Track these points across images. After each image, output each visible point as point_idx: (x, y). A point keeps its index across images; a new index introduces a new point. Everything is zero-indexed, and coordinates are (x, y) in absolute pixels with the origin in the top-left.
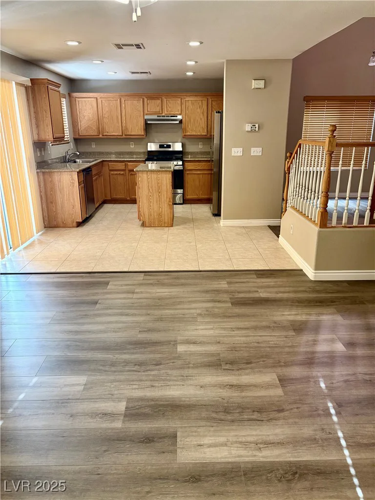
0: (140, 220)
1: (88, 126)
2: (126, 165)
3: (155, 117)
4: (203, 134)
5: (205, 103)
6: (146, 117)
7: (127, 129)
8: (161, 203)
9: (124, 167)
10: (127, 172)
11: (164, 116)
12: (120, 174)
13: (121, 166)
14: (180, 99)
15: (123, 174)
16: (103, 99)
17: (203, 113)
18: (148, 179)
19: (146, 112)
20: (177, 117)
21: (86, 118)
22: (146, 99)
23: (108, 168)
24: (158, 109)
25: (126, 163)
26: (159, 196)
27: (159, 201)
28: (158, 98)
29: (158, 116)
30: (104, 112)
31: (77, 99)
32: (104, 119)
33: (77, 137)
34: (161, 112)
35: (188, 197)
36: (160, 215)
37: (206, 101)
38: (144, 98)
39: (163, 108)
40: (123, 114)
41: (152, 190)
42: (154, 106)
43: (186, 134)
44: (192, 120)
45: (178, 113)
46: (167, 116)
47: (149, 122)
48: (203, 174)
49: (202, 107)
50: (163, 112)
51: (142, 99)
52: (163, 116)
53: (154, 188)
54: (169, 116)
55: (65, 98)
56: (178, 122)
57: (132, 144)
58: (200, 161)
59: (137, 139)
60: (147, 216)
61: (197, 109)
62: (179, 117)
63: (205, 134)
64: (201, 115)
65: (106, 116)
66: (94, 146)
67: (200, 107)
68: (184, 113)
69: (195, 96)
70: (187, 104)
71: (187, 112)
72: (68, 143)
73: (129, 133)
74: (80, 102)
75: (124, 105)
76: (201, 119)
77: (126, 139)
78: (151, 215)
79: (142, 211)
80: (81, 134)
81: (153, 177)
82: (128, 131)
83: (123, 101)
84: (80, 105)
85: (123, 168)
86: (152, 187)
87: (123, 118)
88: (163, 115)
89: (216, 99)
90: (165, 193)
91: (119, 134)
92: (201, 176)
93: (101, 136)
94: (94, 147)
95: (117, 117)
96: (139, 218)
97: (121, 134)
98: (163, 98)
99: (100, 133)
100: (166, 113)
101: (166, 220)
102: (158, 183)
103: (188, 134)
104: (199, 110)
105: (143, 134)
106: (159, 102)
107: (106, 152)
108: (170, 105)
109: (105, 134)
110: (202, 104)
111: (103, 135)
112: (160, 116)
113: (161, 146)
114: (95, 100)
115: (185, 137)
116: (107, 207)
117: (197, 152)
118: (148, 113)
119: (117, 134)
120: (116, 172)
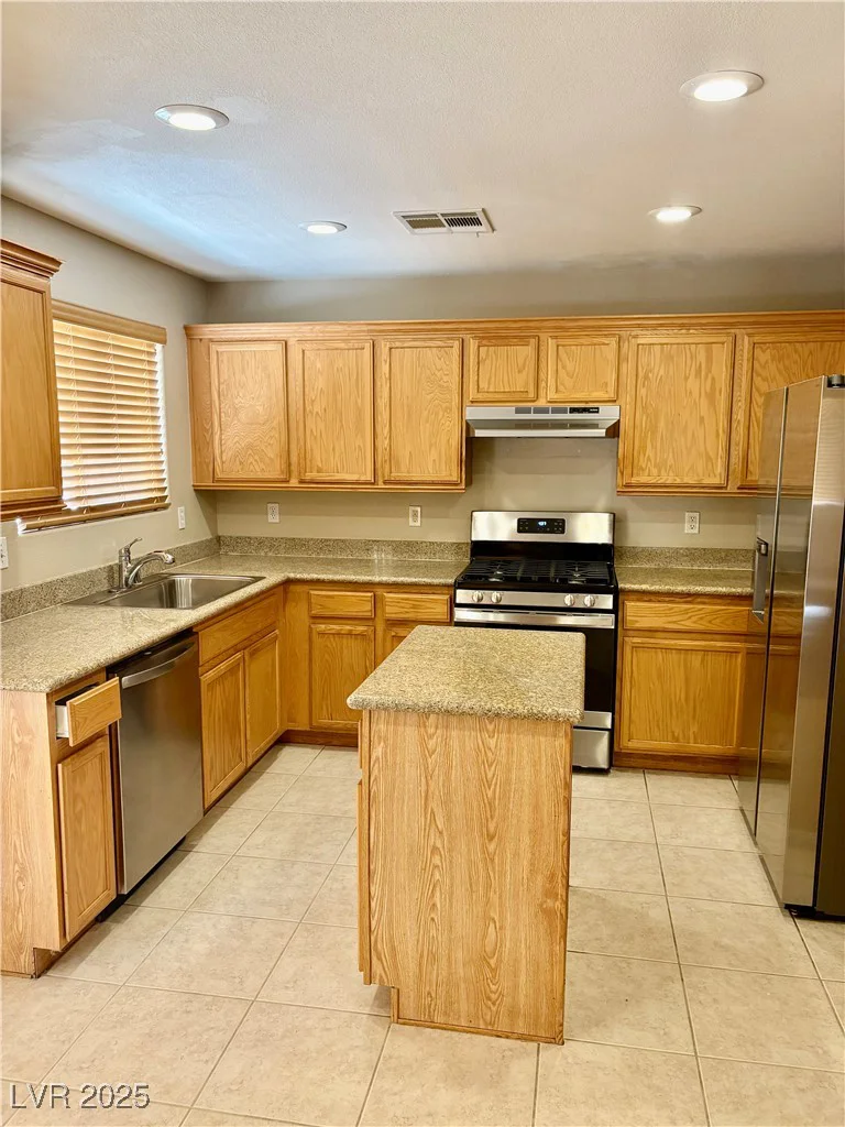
0: (369, 980)
1: (250, 446)
2: (376, 602)
3: (507, 412)
4: (707, 481)
5: (722, 355)
6: (472, 413)
7: (392, 457)
8: (495, 898)
9: (369, 606)
10: (380, 627)
11: (545, 411)
12: (350, 634)
13: (359, 603)
14: (613, 342)
15: (362, 635)
16: (307, 346)
17: (711, 397)
18: (426, 752)
19: (472, 393)
20: (597, 411)
21: (243, 416)
22: (472, 345)
23: (306, 606)
24: (521, 381)
25: (379, 591)
26: (489, 859)
27: (488, 886)
28: (522, 340)
29: (518, 411)
30: (311, 395)
31: (214, 347)
32: (310, 423)
33: (208, 484)
34: (532, 395)
35: (630, 744)
36: (485, 961)
37: (727, 347)
38: (467, 337)
39: (542, 376)
40: (382, 402)
41: (448, 819)
42: (504, 369)
43: (634, 480)
44: (662, 424)
45: (605, 396)
46: (555, 411)
47: (479, 433)
48: (706, 651)
49: (709, 370)
50: (542, 393)
51: (457, 344)
52: (538, 411)
53: (458, 811)
54: (563, 411)
55: (163, 342)
56: (602, 432)
57: (415, 515)
58: (698, 595)
59: (434, 497)
60: (409, 965)
61: (686, 378)
62: (609, 414)
63: (716, 481)
64: (704, 403)
65: (317, 408)
66: (274, 518)
67: (699, 371)
68: (627, 399)
69: (682, 326)
70: (643, 360)
71: (643, 392)
72: (165, 508)
73: (403, 475)
74: (225, 358)
75: (385, 368)
76: (702, 419)
77: (391, 494)
78: (433, 957)
79: (381, 932)
80: (219, 475)
81: (455, 744)
82: (398, 464)
83: (385, 351)
84: (224, 367)
85: (366, 609)
86: (446, 803)
87: (379, 418)
88: (541, 403)
89: (769, 339)
90: (526, 840)
91: (363, 478)
92: (696, 660)
93: (294, 482)
94: (273, 522)
95: (360, 412)
96: (366, 966)
97: (369, 477)
98: (543, 336)
99: (290, 472)
100: (552, 395)
101: (522, 1000)
102: (485, 783)
103: (644, 479)
104: (693, 384)
105: (455, 478)
106: (525, 352)
107: (316, 541)
108: (570, 366)
109: (309, 476)
110: (709, 359)
111: (302, 482)
112: (527, 411)
113: (525, 525)
114: (279, 348)
115: (627, 490)
116: (293, 759)
117: (676, 551)
118: (480, 397)
119: (354, 477)
120: (335, 627)
